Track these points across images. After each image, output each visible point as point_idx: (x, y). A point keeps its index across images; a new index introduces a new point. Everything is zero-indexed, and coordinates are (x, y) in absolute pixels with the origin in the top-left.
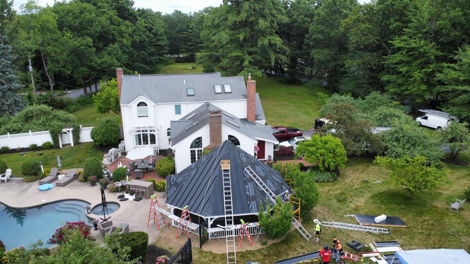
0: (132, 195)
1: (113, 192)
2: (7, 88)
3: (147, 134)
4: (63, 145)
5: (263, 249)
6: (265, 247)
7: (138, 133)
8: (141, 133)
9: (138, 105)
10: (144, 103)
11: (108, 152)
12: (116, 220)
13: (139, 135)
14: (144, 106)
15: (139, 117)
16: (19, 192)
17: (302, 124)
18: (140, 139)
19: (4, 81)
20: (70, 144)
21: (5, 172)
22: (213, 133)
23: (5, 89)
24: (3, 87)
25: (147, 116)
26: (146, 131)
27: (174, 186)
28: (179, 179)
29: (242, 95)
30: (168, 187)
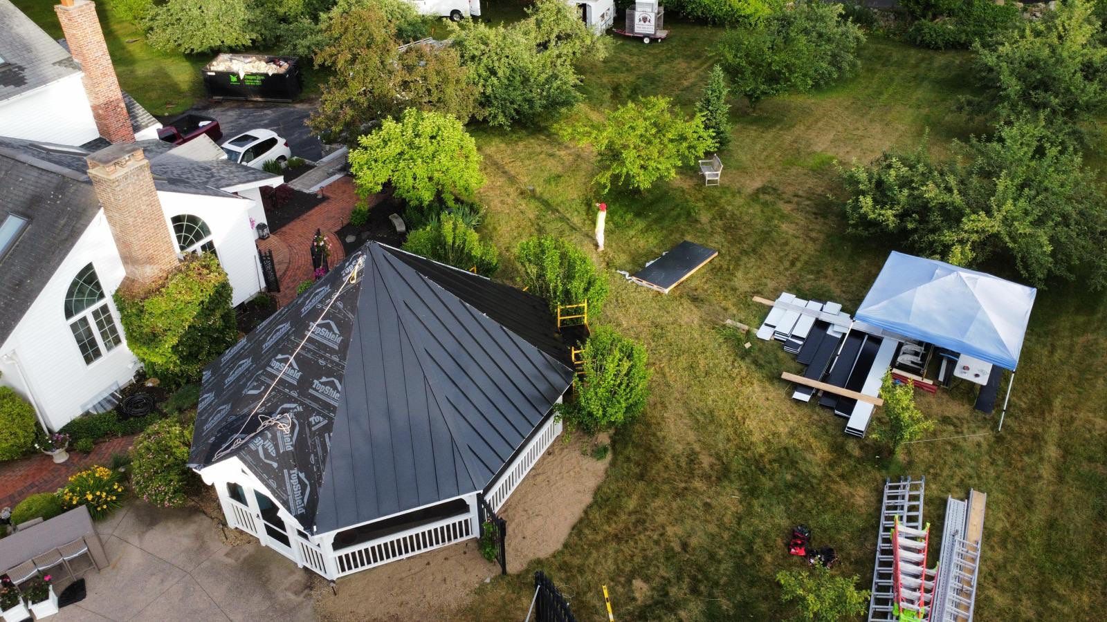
5: (613, 464)
6: (609, 456)
27: (285, 471)
28: (283, 438)
29: (54, 64)
30: (274, 486)
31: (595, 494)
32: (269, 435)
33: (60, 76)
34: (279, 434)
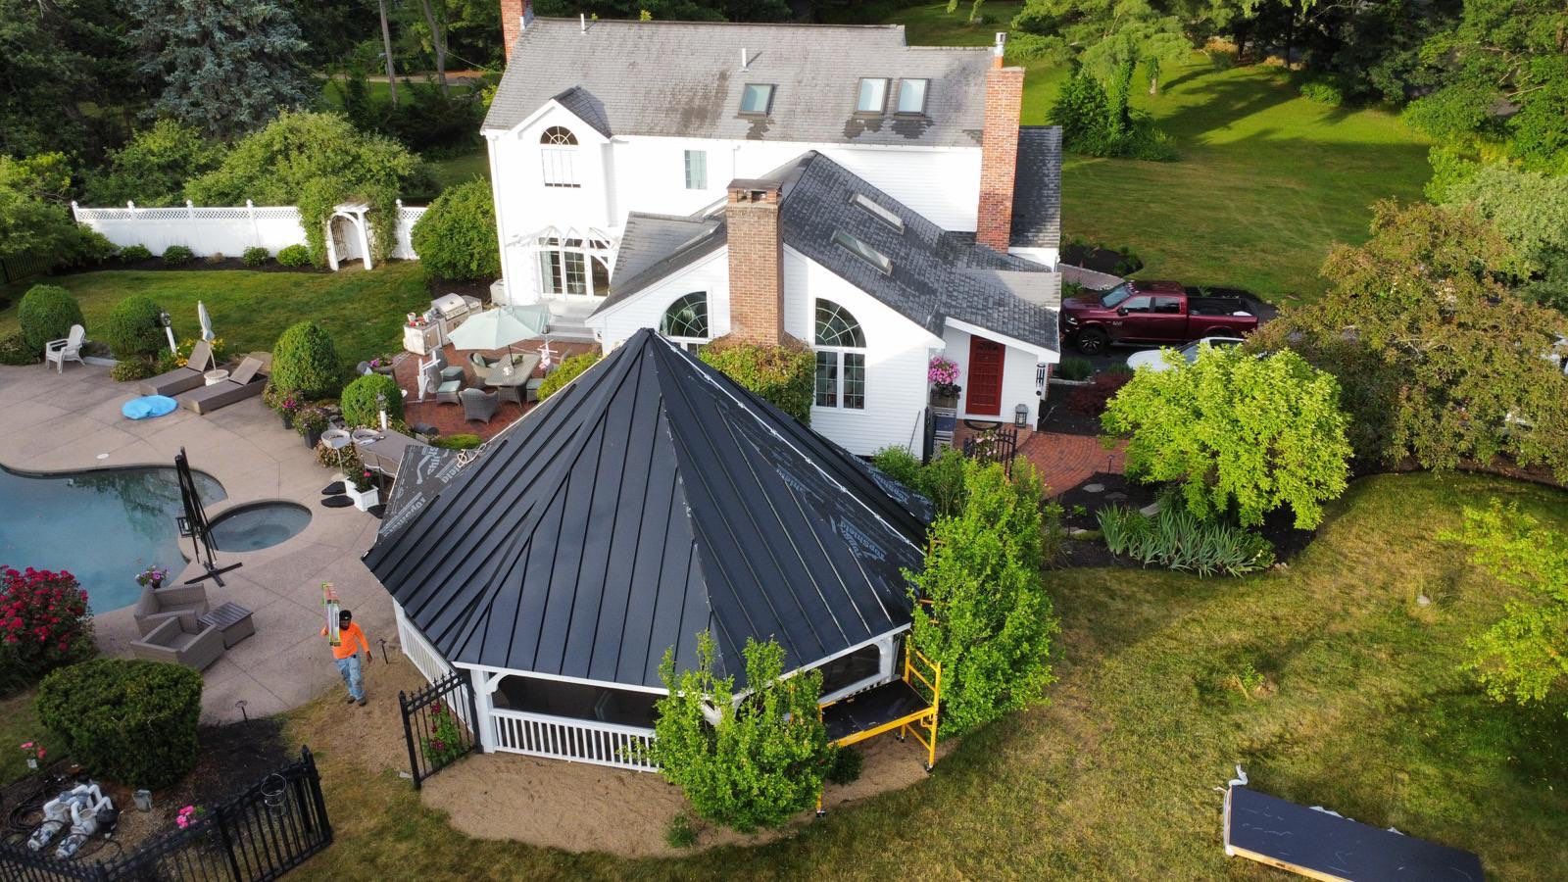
0: (362, 488)
1: (328, 465)
2: (250, 50)
3: (580, 257)
4: (343, 263)
5: (666, 862)
6: (681, 853)
7: (554, 248)
8: (561, 249)
9: (545, 139)
10: (564, 131)
11: (427, 306)
12: (248, 580)
13: (555, 258)
14: (565, 143)
15: (547, 185)
16: (64, 412)
17: (1297, 279)
18: (556, 271)
19: (239, 23)
20: (360, 261)
21: (67, 336)
22: (740, 284)
23: (241, 53)
24: (237, 44)
25: (575, 186)
26: (578, 243)
27: (420, 494)
28: (451, 468)
29: (964, 131)
30: (399, 496)
31: (590, 854)
32: (446, 455)
33: (955, 144)
34: (452, 462)
